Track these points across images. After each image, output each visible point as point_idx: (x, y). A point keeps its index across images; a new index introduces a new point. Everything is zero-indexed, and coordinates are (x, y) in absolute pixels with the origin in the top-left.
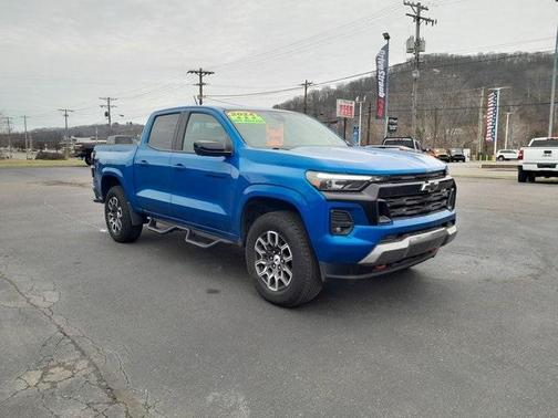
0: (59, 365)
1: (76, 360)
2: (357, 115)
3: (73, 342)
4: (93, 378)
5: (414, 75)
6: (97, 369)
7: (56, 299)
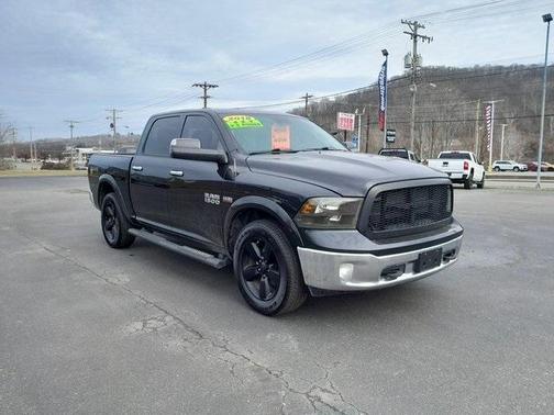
2: (356, 127)
5: (411, 89)
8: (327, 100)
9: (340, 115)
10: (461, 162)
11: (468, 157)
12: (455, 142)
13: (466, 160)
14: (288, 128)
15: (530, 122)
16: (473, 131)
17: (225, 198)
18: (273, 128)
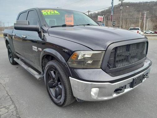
0: (4, 107)
1: (10, 105)
2: (104, 20)
3: (10, 98)
4: (15, 113)
5: (121, 8)
6: (17, 109)
7: (8, 81)
8: (95, 13)
9: (99, 16)
10: (136, 31)
11: (138, 29)
12: (133, 25)
13: (138, 30)
14: (72, 15)
15: (155, 19)
16: (139, 22)
17: (39, 49)
18: (66, 15)
